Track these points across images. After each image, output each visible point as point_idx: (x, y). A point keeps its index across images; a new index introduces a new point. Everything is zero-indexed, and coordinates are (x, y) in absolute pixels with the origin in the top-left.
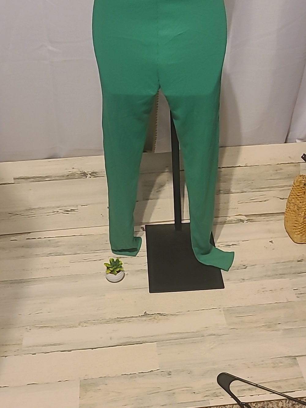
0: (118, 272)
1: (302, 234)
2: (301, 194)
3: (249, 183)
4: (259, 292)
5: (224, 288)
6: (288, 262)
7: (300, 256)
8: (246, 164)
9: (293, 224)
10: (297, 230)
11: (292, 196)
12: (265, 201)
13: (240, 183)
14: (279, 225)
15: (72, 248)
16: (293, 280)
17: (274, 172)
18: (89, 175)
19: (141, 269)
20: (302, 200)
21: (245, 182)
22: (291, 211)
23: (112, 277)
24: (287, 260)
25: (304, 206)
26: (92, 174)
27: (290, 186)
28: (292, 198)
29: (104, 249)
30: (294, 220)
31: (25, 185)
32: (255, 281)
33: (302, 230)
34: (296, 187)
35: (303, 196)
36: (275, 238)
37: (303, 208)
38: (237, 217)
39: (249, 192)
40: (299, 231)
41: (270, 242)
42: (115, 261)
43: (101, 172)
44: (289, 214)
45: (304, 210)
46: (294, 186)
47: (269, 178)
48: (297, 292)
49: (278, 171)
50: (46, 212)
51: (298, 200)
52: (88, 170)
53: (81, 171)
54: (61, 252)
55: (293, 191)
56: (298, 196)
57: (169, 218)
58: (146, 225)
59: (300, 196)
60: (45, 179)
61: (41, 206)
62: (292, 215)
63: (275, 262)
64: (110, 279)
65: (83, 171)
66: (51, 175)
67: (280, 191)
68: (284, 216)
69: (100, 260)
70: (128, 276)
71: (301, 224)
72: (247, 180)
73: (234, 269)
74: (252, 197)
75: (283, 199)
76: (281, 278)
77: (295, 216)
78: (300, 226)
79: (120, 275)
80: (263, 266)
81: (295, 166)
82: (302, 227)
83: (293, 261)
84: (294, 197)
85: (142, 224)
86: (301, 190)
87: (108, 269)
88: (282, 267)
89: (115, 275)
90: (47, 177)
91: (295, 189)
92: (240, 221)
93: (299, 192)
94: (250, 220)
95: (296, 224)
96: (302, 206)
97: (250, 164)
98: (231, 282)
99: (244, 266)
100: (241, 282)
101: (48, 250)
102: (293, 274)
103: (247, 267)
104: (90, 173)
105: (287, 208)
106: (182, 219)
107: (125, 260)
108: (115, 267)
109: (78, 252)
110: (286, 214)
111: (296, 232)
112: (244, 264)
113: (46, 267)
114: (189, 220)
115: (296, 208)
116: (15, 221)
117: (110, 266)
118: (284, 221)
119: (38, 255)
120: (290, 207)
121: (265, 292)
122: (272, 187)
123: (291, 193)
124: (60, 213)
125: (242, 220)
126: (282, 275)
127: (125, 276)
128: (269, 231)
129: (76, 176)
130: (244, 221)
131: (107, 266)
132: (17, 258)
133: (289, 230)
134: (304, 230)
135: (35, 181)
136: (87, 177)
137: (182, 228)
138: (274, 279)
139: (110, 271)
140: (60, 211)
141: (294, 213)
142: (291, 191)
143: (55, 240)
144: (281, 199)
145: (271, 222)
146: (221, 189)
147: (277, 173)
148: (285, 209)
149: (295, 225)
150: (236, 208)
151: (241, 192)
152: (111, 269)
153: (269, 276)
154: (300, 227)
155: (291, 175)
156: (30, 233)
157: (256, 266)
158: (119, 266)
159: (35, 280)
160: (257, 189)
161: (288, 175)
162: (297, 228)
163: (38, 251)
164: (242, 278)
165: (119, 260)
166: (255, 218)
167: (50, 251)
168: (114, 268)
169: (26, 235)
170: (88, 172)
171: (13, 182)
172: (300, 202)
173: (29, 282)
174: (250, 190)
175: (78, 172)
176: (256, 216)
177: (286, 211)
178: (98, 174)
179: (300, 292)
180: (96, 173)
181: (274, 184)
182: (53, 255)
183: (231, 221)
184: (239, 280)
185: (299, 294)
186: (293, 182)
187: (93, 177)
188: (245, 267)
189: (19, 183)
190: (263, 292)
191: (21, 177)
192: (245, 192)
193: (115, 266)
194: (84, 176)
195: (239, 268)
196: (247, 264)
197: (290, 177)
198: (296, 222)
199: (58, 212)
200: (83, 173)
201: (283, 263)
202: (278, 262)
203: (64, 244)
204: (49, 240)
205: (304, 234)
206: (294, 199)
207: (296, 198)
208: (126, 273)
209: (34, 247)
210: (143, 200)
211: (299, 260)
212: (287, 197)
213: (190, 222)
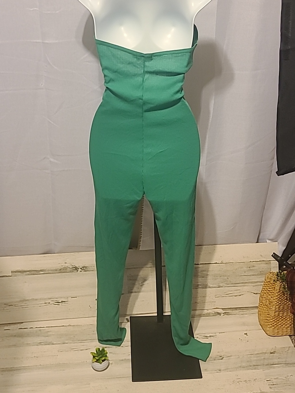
0: (103, 361)
1: (274, 327)
2: (272, 289)
3: (225, 279)
4: (234, 383)
5: (202, 378)
6: (261, 353)
7: (273, 348)
8: (222, 261)
9: (265, 317)
10: (269, 323)
11: (264, 291)
12: (240, 295)
13: (217, 279)
14: (253, 318)
15: (61, 338)
16: (266, 371)
17: (248, 269)
18: (80, 269)
19: (125, 359)
20: (273, 295)
21: (221, 277)
22: (264, 305)
23: (97, 365)
24: (260, 352)
25: (274, 301)
26: (83, 268)
27: (262, 282)
28: (264, 293)
29: (90, 339)
30: (266, 314)
31: (21, 277)
32: (231, 371)
33: (273, 323)
34: (267, 283)
35: (273, 291)
36: (250, 330)
37: (274, 302)
38: (215, 310)
39: (225, 287)
40: (271, 324)
41: (245, 334)
42: (101, 350)
43: (91, 267)
44: (262, 308)
45: (275, 304)
46: (265, 282)
47: (242, 275)
48: (270, 383)
49: (251, 268)
50: (38, 303)
51: (270, 295)
52: (79, 265)
53: (72, 266)
54: (50, 341)
55: (265, 286)
56: (269, 291)
57: (152, 310)
58: (130, 317)
59: (271, 292)
60: (40, 272)
61: (35, 298)
62: (264, 309)
63: (250, 354)
64: (96, 367)
65: (74, 266)
66: (45, 269)
67: (254, 286)
68: (258, 310)
69: (87, 349)
70: (112, 365)
71: (272, 317)
72: (223, 276)
73: (212, 359)
74: (228, 292)
75: (257, 294)
76: (255, 369)
77: (267, 310)
78: (272, 319)
79: (105, 364)
80: (238, 357)
81: (267, 263)
82: (274, 321)
83: (265, 353)
84: (265, 292)
85: (126, 315)
86: (271, 286)
87: (94, 359)
88: (256, 359)
89: (100, 363)
90: (41, 271)
91: (266, 285)
92: (217, 314)
93: (270, 287)
94: (226, 313)
95: (268, 317)
96: (273, 301)
97: (225, 261)
98: (208, 372)
99: (221, 356)
100: (218, 372)
101: (38, 340)
102: (267, 365)
103: (223, 358)
104: (81, 267)
105: (260, 302)
106: (164, 311)
107: (110, 350)
108: (101, 356)
109: (66, 342)
110: (259, 308)
111: (269, 325)
112: (220, 355)
113: (35, 356)
114: (170, 313)
115: (267, 303)
116: (10, 311)
117: (96, 355)
118: (257, 314)
119: (29, 344)
120: (262, 302)
121: (240, 382)
122: (246, 283)
123: (263, 288)
124: (51, 304)
125: (219, 313)
126: (255, 367)
127: (110, 365)
128: (244, 324)
129: (68, 270)
130: (221, 314)
131: (93, 355)
132: (10, 347)
133: (262, 323)
134: (275, 323)
135: (30, 274)
136: (78, 271)
137: (164, 320)
138: (248, 369)
139: (96, 360)
140: (51, 302)
141: (266, 307)
142: (263, 286)
143: (45, 330)
144: (254, 293)
145: (246, 315)
146: (199, 284)
147: (250, 270)
148: (258, 303)
149: (268, 319)
150: (213, 302)
151: (218, 287)
152: (97, 358)
153: (244, 367)
154: (271, 321)
155: (262, 272)
156: (22, 323)
157: (232, 357)
158: (104, 354)
159: (25, 368)
160: (232, 284)
161: (261, 272)
162: (269, 321)
163: (30, 340)
164: (219, 368)
165: (104, 349)
166: (231, 311)
167: (40, 341)
168: (99, 357)
169: (19, 325)
170: (79, 266)
171: (10, 275)
172: (271, 297)
173: (19, 370)
174: (226, 285)
175: (70, 266)
176: (232, 309)
177: (259, 305)
178: (88, 269)
179: (273, 383)
180: (86, 267)
181: (248, 280)
182: (42, 345)
183: (209, 314)
184: (216, 371)
185: (271, 385)
186: (264, 278)
187: (84, 271)
188: (221, 358)
189: (16, 276)
190: (238, 382)
191: (18, 270)
192: (222, 287)
193: (101, 354)
194: (75, 270)
195: (216, 359)
196: (224, 355)
197: (262, 274)
198: (268, 316)
199: (49, 303)
200: (74, 267)
201: (257, 355)
202: (252, 353)
203: (54, 334)
204: (40, 330)
205: (276, 327)
206: (266, 294)
207: (268, 293)
208: (111, 362)
209: (25, 337)
210: (128, 293)
211: (272, 352)
212: (260, 292)
213: (170, 314)
